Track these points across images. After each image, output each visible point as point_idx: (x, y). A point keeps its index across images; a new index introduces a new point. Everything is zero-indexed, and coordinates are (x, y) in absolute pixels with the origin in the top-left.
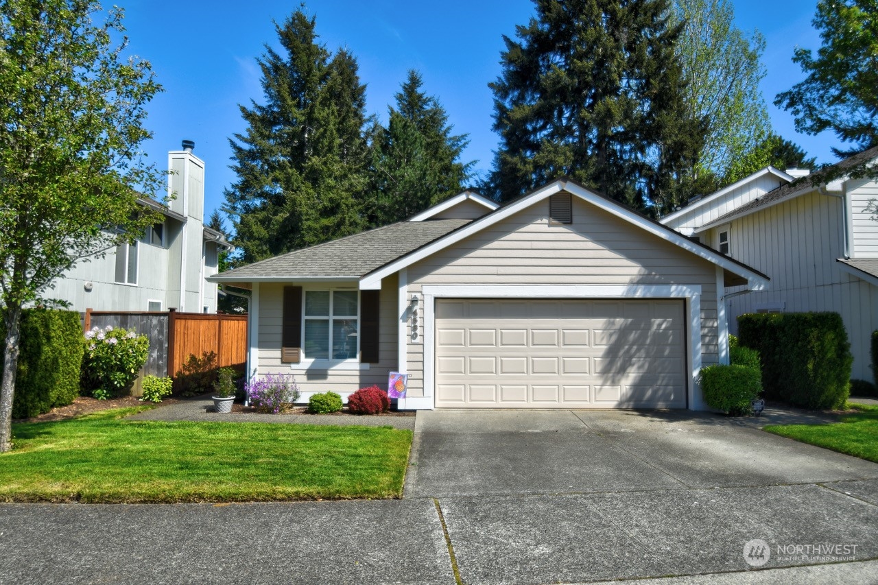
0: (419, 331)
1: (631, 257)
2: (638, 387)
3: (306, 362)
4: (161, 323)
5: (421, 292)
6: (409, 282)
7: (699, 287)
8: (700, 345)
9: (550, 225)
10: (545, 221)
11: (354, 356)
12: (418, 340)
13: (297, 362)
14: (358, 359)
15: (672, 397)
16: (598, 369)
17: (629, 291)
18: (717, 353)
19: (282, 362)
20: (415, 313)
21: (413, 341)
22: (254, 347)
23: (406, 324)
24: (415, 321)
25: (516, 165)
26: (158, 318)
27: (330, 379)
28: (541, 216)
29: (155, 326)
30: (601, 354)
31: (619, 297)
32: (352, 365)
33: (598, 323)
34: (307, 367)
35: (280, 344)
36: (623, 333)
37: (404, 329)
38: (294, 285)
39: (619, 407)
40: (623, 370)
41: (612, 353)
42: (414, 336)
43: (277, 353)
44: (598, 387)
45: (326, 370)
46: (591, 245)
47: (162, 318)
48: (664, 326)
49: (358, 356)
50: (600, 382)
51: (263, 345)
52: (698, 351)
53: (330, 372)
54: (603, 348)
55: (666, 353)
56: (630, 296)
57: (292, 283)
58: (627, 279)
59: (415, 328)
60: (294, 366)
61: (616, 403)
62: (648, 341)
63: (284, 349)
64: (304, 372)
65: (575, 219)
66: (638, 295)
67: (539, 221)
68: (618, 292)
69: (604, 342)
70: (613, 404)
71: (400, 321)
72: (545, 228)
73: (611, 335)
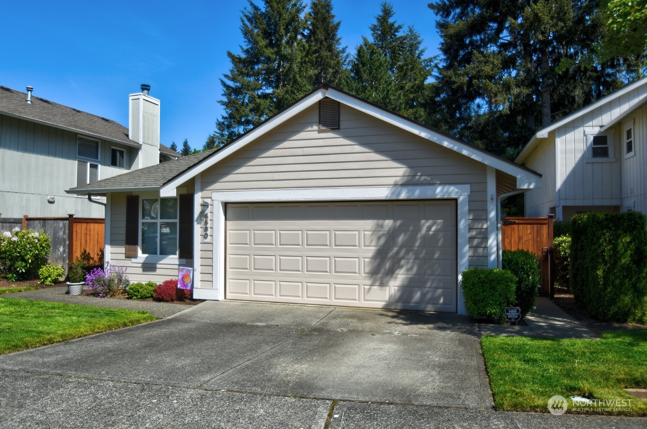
0: (209, 232)
1: (395, 159)
2: (407, 290)
3: (142, 256)
4: (64, 225)
5: (211, 198)
6: (202, 190)
7: (468, 187)
8: (467, 248)
9: (320, 131)
10: (315, 128)
11: (175, 254)
12: (208, 240)
13: (136, 256)
14: (177, 256)
15: (442, 301)
16: (367, 270)
17: (393, 193)
18: (486, 256)
19: (126, 257)
20: (206, 216)
21: (205, 241)
22: (108, 244)
23: (200, 226)
24: (206, 223)
25: (451, 78)
26: (63, 222)
27: (158, 272)
28: (311, 124)
29: (61, 229)
30: (370, 255)
31: (384, 198)
32: (173, 259)
33: (368, 225)
34: (142, 261)
35: (124, 242)
36: (392, 236)
37: (198, 229)
38: (134, 194)
39: (387, 308)
40: (391, 273)
41: (381, 255)
42: (205, 236)
43: (122, 250)
44: (367, 287)
45: (155, 264)
46: (358, 148)
47: (65, 222)
48: (433, 229)
49: (178, 253)
50: (369, 282)
51: (113, 243)
52: (466, 254)
53: (158, 266)
54: (371, 250)
55: (436, 256)
56: (394, 198)
57: (132, 192)
58: (392, 181)
59: (206, 229)
60: (133, 260)
61: (384, 303)
62: (417, 244)
63: (127, 246)
64: (140, 265)
65: (343, 125)
66: (403, 196)
67: (310, 129)
68: (382, 193)
69: (374, 243)
70: (381, 304)
71: (195, 223)
72: (316, 135)
73: (379, 238)
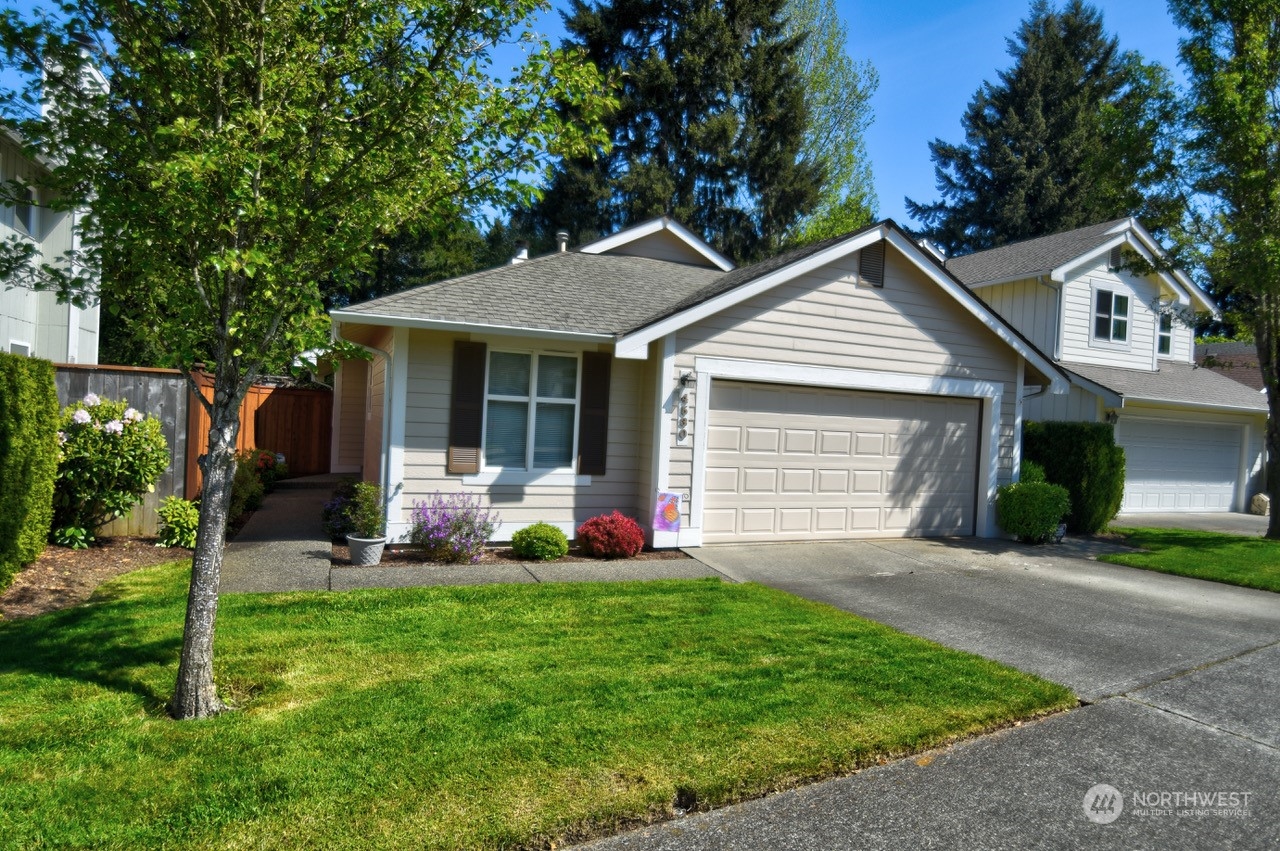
0: (688, 428)
1: (940, 341)
2: (928, 511)
3: (490, 473)
4: (169, 393)
5: (694, 368)
6: (678, 350)
7: (1001, 385)
8: (996, 458)
9: (858, 286)
10: (853, 279)
11: (567, 462)
12: (687, 441)
13: (475, 472)
14: (572, 470)
15: (960, 522)
16: (890, 488)
17: (933, 388)
18: (1011, 469)
19: (449, 472)
20: (684, 400)
21: (680, 443)
22: (398, 445)
23: (670, 416)
24: (683, 412)
26: (162, 382)
27: (527, 501)
28: (848, 272)
29: (157, 398)
30: (894, 466)
31: (924, 392)
32: (565, 477)
33: (893, 425)
34: (490, 482)
35: (445, 441)
36: (917, 441)
37: (667, 423)
38: (473, 339)
39: (907, 536)
40: (913, 491)
41: (905, 467)
42: (681, 435)
43: (440, 457)
44: (888, 510)
45: (522, 486)
46: (901, 319)
47: (172, 382)
48: (958, 433)
49: (574, 463)
50: (890, 504)
51: (413, 441)
52: (992, 466)
53: (528, 490)
54: (893, 461)
55: (958, 467)
56: (934, 392)
57: (469, 334)
58: (933, 369)
59: (683, 423)
60: (467, 479)
61: (905, 530)
62: (942, 453)
63: (455, 451)
64: (484, 490)
65: (888, 282)
66: (944, 391)
67: (845, 279)
68: (922, 385)
69: (898, 451)
70: (901, 532)
71: (663, 410)
72: (852, 289)
73: (905, 445)
